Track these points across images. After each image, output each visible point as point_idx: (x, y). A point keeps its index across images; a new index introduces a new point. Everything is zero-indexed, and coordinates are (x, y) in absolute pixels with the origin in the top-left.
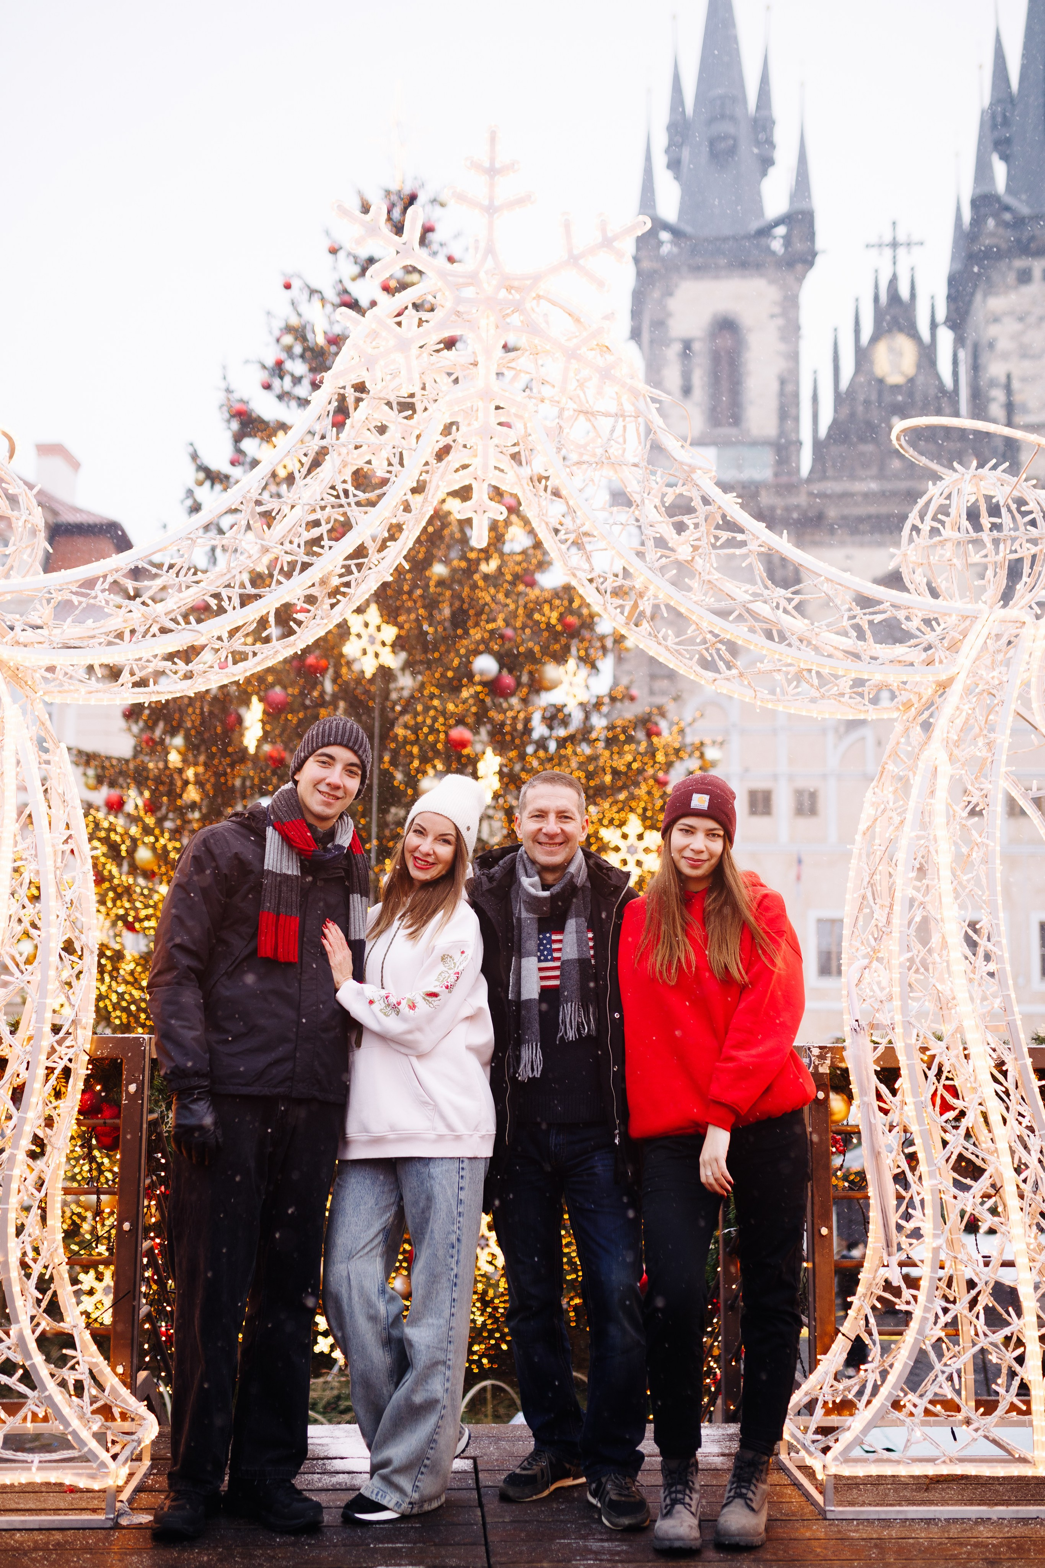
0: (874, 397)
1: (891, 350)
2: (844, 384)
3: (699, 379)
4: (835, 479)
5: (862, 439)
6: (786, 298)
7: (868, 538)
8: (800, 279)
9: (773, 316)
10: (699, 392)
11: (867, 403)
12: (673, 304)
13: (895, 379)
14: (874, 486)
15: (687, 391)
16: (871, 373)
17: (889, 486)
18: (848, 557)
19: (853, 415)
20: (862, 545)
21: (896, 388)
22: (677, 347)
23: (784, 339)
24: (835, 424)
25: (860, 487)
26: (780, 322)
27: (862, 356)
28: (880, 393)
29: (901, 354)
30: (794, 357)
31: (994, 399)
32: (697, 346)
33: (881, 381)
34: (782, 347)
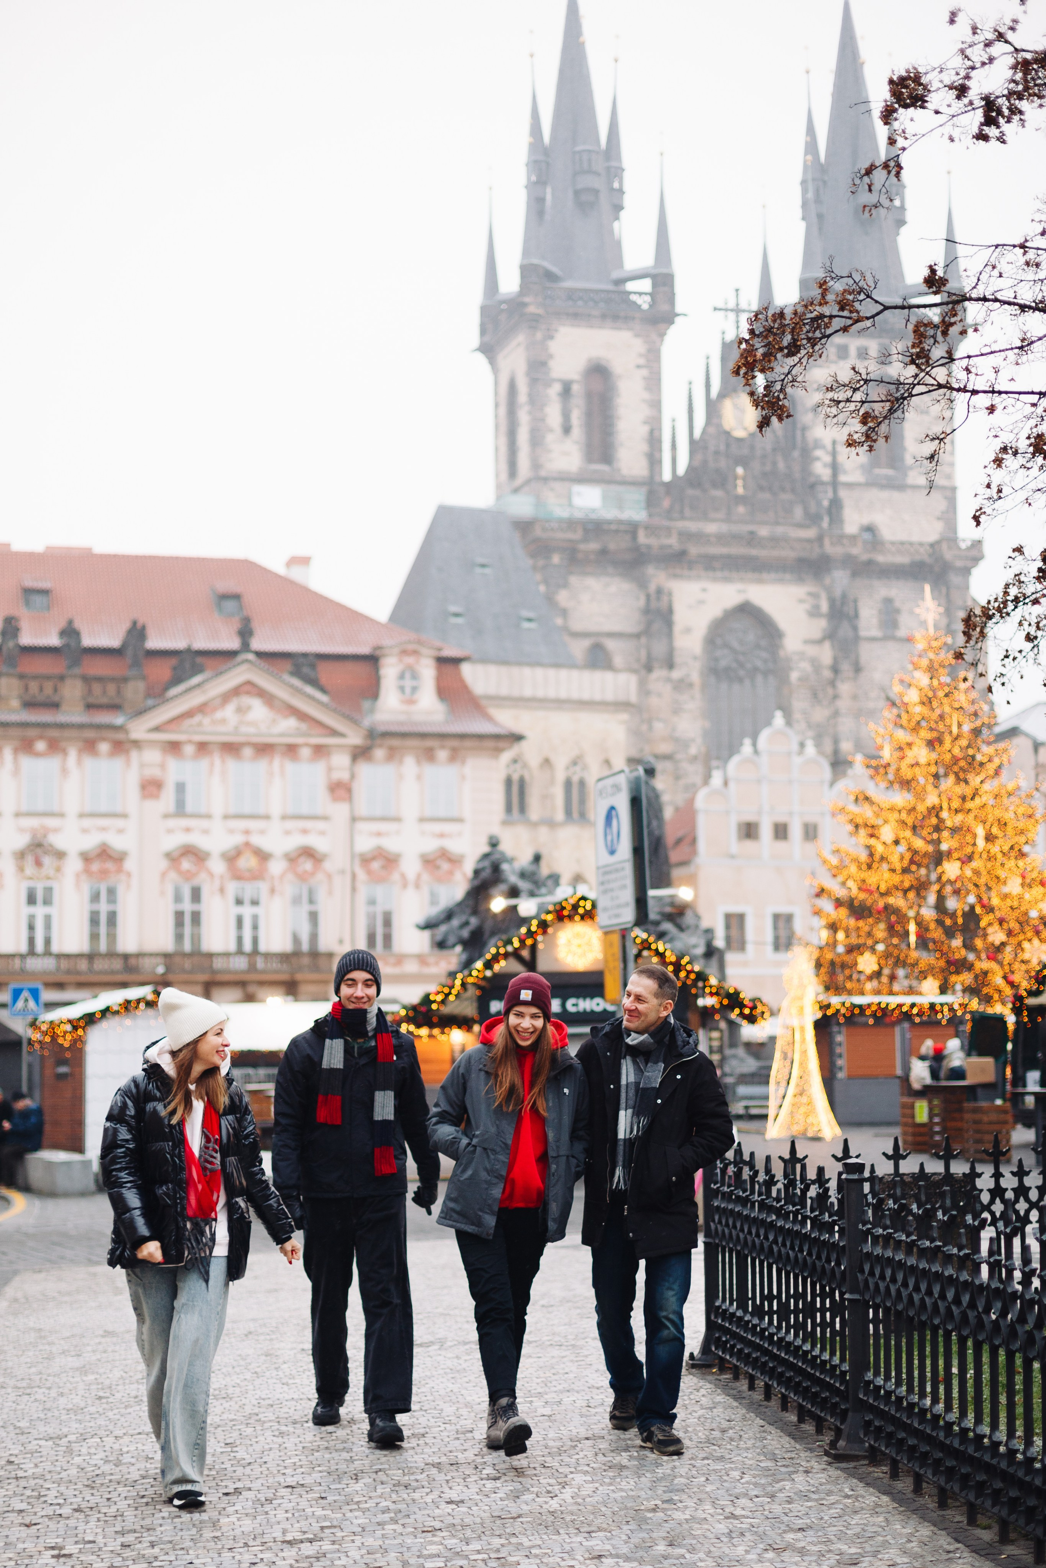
0: (722, 447)
1: (736, 406)
2: (697, 433)
3: (577, 418)
4: (691, 519)
5: (715, 485)
6: (649, 351)
7: (719, 574)
8: (662, 335)
9: (638, 367)
10: (577, 431)
11: (717, 453)
12: (553, 346)
13: (740, 433)
14: (724, 528)
15: (567, 429)
16: (719, 426)
17: (736, 528)
18: (704, 590)
19: (705, 462)
20: (715, 580)
21: (740, 440)
22: (557, 388)
23: (648, 388)
24: (690, 469)
25: (711, 528)
26: (645, 372)
27: (713, 408)
28: (728, 445)
29: (743, 411)
30: (656, 405)
31: (818, 459)
32: (576, 388)
33: (728, 433)
34: (646, 395)
